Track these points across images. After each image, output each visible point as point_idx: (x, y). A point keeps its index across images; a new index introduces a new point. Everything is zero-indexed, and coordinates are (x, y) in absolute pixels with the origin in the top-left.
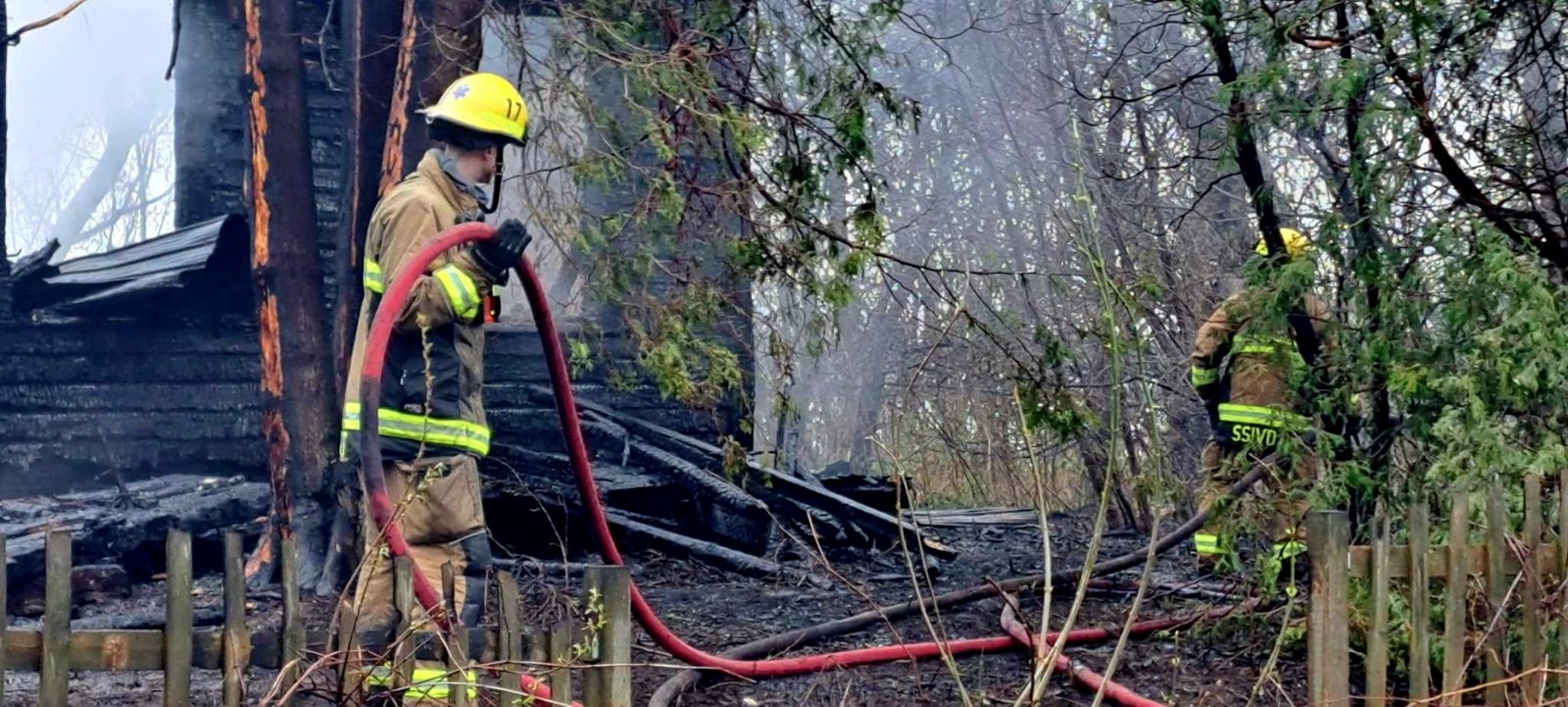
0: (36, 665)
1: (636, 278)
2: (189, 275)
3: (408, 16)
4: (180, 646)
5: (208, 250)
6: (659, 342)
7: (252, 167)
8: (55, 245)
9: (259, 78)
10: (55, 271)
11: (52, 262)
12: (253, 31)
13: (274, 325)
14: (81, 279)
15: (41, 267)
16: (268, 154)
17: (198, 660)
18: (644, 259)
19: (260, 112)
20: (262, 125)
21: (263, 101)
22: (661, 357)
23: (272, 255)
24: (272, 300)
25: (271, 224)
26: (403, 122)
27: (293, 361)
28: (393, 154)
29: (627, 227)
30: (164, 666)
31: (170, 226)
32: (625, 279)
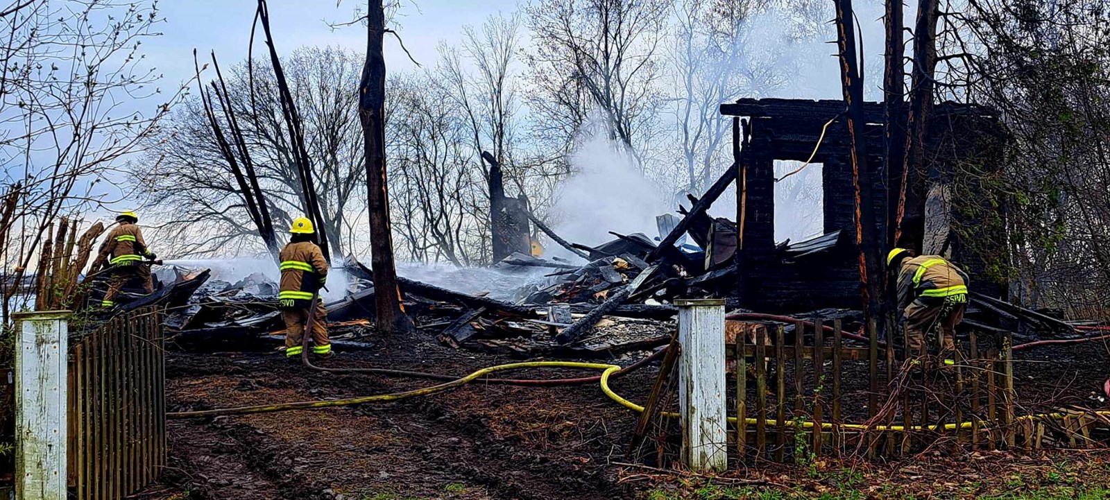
0: (832, 358)
1: (984, 245)
2: (830, 248)
3: (905, 166)
4: (874, 352)
5: (836, 240)
6: (992, 264)
7: (856, 214)
8: (788, 240)
9: (858, 187)
10: (789, 248)
11: (789, 244)
12: (856, 173)
13: (864, 262)
14: (796, 250)
15: (785, 246)
16: (860, 210)
17: (880, 357)
18: (987, 239)
19: (858, 197)
20: (859, 201)
21: (859, 194)
22: (993, 270)
23: (862, 241)
24: (863, 254)
25: (862, 231)
26: (904, 199)
27: (870, 273)
28: (901, 209)
29: (980, 229)
30: (869, 358)
31: (822, 234)
32: (980, 246)
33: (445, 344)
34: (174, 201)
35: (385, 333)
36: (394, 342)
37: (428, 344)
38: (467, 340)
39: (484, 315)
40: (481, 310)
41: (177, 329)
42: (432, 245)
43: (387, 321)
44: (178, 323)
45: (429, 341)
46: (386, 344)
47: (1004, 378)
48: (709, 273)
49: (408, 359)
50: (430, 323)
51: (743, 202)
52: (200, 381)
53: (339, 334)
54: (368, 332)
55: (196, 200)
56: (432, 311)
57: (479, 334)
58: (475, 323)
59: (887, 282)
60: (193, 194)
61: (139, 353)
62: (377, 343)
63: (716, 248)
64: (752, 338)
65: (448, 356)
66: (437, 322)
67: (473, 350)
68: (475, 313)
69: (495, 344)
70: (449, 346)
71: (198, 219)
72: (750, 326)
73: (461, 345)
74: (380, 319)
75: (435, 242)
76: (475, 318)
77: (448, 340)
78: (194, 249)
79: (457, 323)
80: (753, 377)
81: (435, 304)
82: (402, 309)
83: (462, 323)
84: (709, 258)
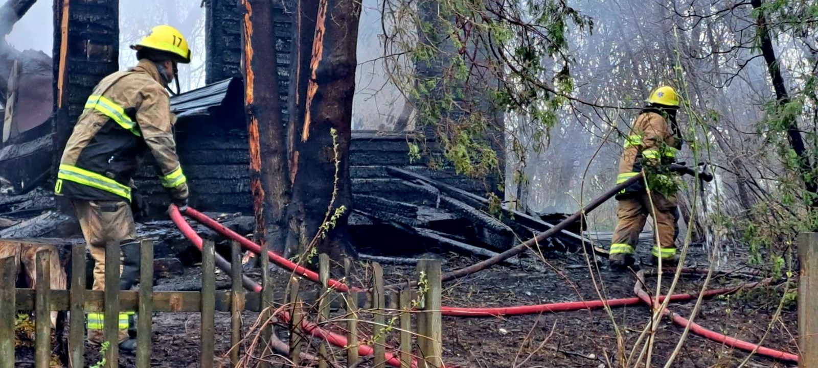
1: (443, 111)
2: (212, 109)
4: (209, 300)
5: (223, 96)
6: (455, 144)
7: (246, 53)
9: (249, 7)
13: (256, 134)
16: (253, 46)
17: (218, 307)
18: (448, 101)
19: (249, 24)
20: (250, 31)
21: (250, 19)
22: (456, 152)
23: (255, 99)
24: (255, 122)
25: (255, 81)
26: (323, 30)
27: (266, 153)
28: (318, 46)
29: (439, 85)
30: (201, 310)
31: (203, 84)
32: (438, 112)
47: (427, 343)
48: (9, 147)
51: (65, 24)
59: (295, 169)
63: (21, 101)
64: (31, 270)
72: (29, 248)
80: (29, 340)
84: (10, 120)
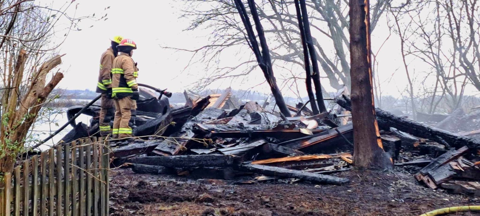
33: (422, 183)
34: (211, 26)
35: (361, 169)
36: (370, 178)
37: (404, 183)
38: (446, 181)
39: (465, 155)
40: (463, 149)
41: (170, 154)
42: (462, 74)
43: (364, 156)
44: (171, 148)
45: (406, 179)
46: (361, 179)
49: (379, 196)
50: (412, 160)
52: (170, 207)
53: (319, 166)
54: (348, 166)
55: (230, 25)
56: (415, 148)
57: (458, 175)
58: (455, 163)
60: (227, 19)
61: (79, 181)
62: (351, 178)
65: (421, 197)
66: (419, 160)
67: (450, 191)
68: (456, 153)
69: (472, 186)
70: (427, 186)
71: (232, 44)
73: (439, 186)
74: (358, 153)
75: (464, 71)
76: (455, 158)
77: (425, 179)
78: (227, 73)
79: (436, 162)
81: (420, 141)
82: (380, 144)
83: (441, 162)
